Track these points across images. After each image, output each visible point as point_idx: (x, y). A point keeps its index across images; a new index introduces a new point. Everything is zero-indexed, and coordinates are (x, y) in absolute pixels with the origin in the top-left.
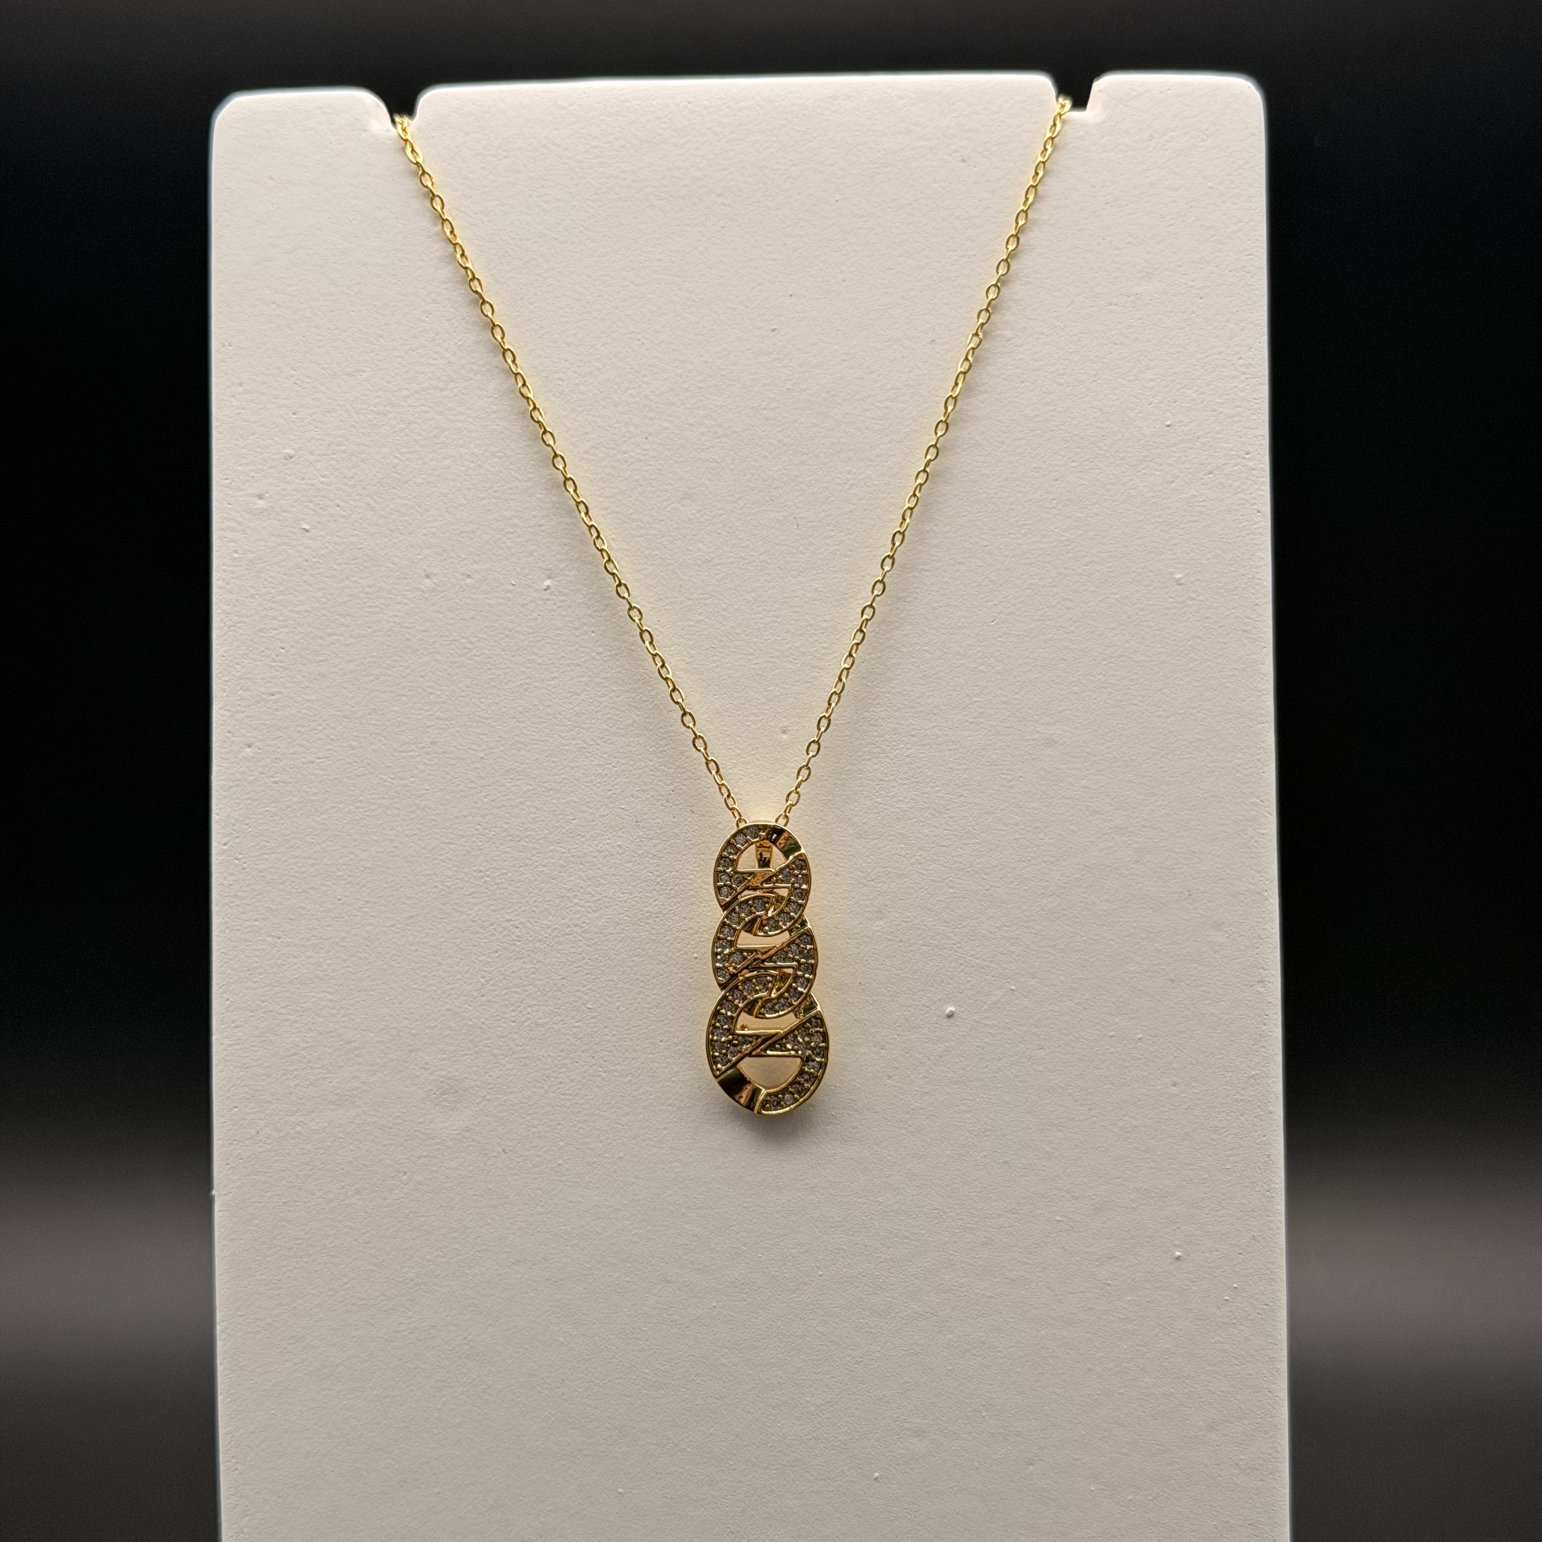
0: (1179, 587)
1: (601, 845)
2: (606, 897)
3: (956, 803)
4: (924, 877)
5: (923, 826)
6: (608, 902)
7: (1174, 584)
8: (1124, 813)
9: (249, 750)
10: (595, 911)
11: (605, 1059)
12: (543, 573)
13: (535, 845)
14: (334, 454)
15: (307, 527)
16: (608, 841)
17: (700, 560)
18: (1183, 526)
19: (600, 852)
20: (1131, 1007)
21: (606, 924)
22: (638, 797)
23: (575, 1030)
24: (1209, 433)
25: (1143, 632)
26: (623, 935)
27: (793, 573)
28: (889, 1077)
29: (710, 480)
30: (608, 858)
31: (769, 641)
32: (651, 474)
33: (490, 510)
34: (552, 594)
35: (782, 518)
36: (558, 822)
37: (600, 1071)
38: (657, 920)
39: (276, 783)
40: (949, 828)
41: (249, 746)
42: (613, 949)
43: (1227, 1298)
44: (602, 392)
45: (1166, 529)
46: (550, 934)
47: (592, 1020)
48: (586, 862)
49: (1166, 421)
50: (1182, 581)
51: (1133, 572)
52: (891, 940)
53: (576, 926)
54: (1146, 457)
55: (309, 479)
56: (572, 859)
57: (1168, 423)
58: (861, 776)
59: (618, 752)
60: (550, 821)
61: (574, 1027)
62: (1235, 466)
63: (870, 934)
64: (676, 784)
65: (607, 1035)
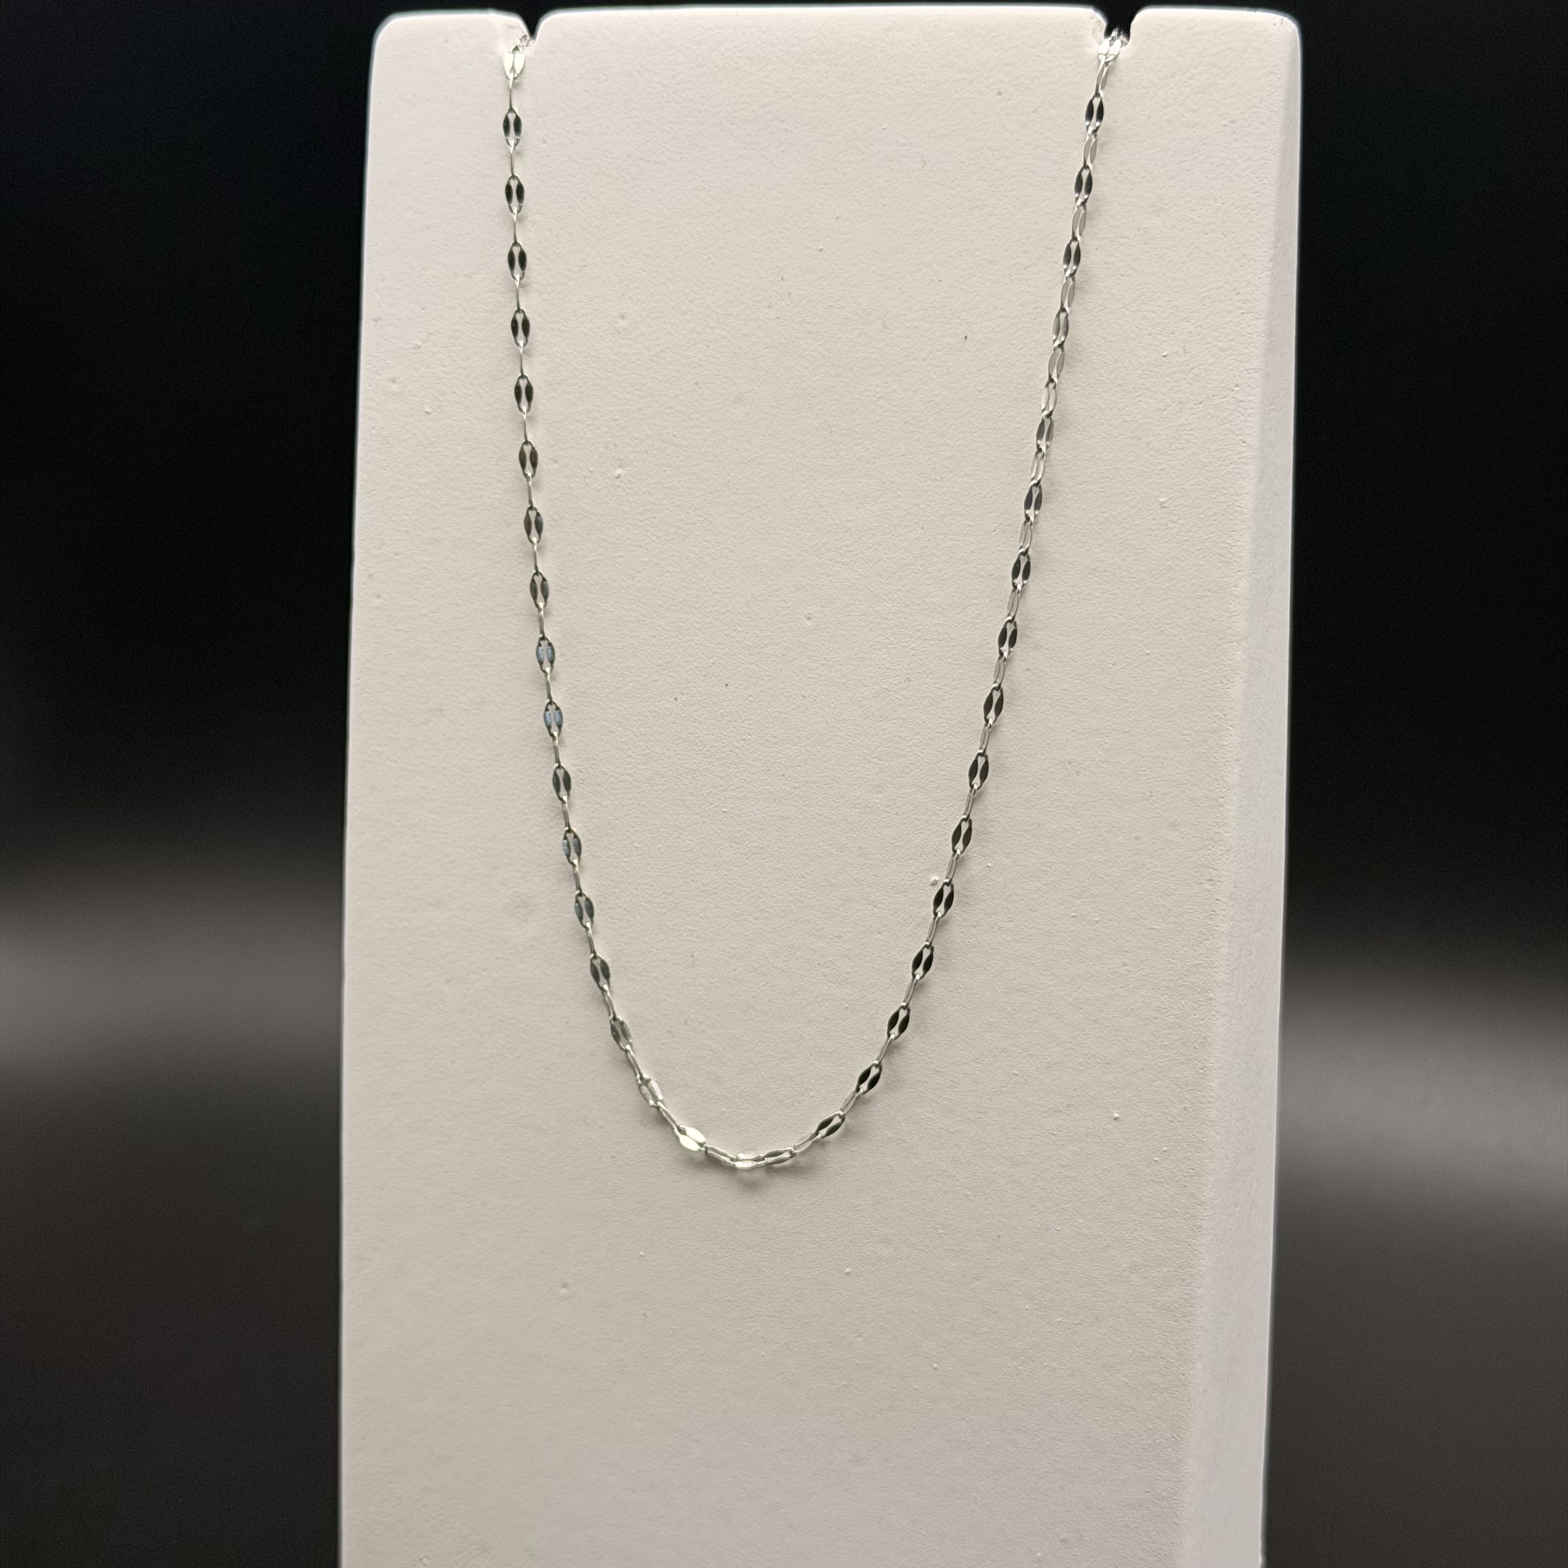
0: (1163, 509)
1: (652, 707)
2: (654, 752)
3: (951, 695)
4: (919, 758)
5: (921, 713)
6: (656, 757)
7: (1159, 507)
8: (1099, 716)
9: (378, 601)
10: (645, 764)
11: (647, 891)
12: (616, 463)
13: (598, 702)
14: (452, 347)
15: (429, 410)
16: (658, 704)
17: (746, 459)
18: (1171, 452)
19: (651, 713)
20: (1092, 892)
21: (653, 775)
22: (684, 667)
23: (623, 864)
24: (1202, 365)
25: (1127, 550)
26: (666, 787)
27: (824, 475)
28: (880, 933)
29: (758, 386)
30: (657, 719)
31: (801, 536)
32: (709, 378)
33: (575, 404)
34: (622, 481)
35: (818, 425)
36: (618, 683)
37: (642, 902)
38: (694, 775)
39: (398, 630)
40: (943, 716)
41: (379, 597)
42: (658, 798)
43: (1156, 1159)
44: (672, 301)
45: (1155, 454)
46: (607, 780)
47: (638, 857)
48: (639, 720)
49: (1164, 352)
50: (1166, 505)
51: (1123, 493)
52: (888, 812)
53: (628, 774)
54: (1142, 384)
55: (433, 368)
56: (628, 717)
57: (1165, 354)
58: (872, 663)
59: (670, 626)
60: (612, 682)
61: (623, 861)
62: (1224, 398)
63: (870, 805)
64: (716, 658)
65: (649, 871)
